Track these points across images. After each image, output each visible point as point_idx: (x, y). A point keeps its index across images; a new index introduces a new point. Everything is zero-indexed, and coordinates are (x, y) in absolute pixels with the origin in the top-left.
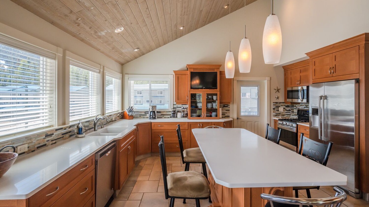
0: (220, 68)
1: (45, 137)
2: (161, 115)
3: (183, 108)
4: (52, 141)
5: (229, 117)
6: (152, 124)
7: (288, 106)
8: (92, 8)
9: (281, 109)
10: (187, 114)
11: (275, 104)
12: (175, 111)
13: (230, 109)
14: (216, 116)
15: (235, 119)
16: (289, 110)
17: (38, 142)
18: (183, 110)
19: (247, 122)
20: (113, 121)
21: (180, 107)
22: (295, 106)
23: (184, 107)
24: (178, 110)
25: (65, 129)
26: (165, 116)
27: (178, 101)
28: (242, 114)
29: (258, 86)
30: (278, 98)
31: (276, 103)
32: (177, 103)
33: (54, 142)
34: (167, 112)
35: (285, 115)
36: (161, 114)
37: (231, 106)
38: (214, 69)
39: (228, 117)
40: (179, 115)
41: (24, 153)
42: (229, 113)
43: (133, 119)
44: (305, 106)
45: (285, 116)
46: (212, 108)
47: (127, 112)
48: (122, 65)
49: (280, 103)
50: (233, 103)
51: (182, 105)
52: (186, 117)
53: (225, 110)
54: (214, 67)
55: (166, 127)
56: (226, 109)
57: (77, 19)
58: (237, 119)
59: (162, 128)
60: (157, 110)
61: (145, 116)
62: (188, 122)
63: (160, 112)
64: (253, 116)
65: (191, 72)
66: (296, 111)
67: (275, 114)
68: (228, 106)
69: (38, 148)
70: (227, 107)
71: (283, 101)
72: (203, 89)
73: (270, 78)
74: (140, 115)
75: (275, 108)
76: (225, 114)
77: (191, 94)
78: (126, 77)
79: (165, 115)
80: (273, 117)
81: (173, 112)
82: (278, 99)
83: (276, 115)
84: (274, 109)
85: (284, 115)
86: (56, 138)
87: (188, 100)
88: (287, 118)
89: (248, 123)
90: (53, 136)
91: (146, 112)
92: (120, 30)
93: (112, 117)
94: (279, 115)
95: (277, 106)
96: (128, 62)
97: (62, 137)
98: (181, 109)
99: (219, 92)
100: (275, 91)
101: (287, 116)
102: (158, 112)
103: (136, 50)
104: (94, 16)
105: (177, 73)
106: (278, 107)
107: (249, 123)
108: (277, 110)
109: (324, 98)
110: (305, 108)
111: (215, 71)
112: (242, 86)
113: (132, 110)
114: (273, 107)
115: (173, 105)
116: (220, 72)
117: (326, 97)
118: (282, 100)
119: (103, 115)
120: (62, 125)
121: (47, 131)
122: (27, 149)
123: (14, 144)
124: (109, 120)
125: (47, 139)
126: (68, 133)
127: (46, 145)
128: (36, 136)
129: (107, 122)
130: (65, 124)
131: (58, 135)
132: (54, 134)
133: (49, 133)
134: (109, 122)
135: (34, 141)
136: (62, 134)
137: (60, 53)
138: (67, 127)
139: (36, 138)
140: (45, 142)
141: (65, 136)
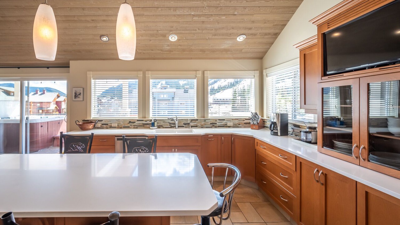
1: (129, 122)
4: (134, 126)
6: (255, 140)
17: (124, 124)
20: (229, 127)
25: (145, 121)
32: (306, 111)
33: (136, 127)
41: (116, 127)
43: (259, 130)
48: (261, 58)
59: (264, 151)
62: (296, 156)
69: (124, 127)
78: (264, 72)
86: (137, 125)
93: (224, 121)
97: (143, 126)
119: (204, 117)
120: (143, 118)
121: (130, 120)
122: (117, 126)
123: (110, 122)
124: (218, 124)
125: (131, 124)
126: (148, 124)
127: (129, 127)
128: (123, 121)
129: (213, 125)
130: (145, 118)
131: (139, 124)
132: (136, 122)
133: (132, 121)
134: (219, 126)
135: (121, 123)
136: (143, 124)
137: (141, 74)
138: (148, 120)
139: (123, 122)
140: (129, 125)
141: (145, 125)
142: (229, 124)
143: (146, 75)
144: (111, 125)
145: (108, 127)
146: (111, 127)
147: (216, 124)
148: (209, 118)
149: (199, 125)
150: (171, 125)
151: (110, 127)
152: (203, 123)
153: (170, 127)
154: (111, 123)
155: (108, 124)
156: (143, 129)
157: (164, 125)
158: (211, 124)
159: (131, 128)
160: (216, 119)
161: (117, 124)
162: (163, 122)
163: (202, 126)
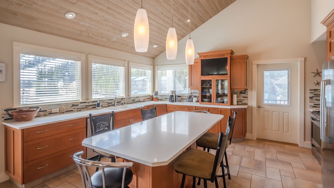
1: (72, 106)
4: (77, 109)
5: (247, 104)
6: (167, 106)
8: (92, 26)
11: (313, 91)
12: (191, 96)
13: (249, 96)
15: (254, 108)
17: (66, 108)
20: (141, 102)
24: (195, 96)
25: (88, 103)
26: (184, 100)
27: (192, 87)
28: (266, 102)
29: (288, 70)
31: (315, 90)
32: (191, 89)
33: (79, 110)
34: (185, 96)
36: (181, 98)
37: (249, 93)
38: (224, 55)
39: (245, 104)
40: (195, 99)
41: (57, 113)
42: (247, 100)
43: (158, 101)
46: (224, 94)
48: (153, 58)
50: (252, 90)
52: (198, 102)
53: (242, 97)
54: (224, 53)
55: (178, 109)
56: (244, 96)
57: (89, 34)
58: (259, 107)
59: (175, 110)
63: (180, 97)
64: (280, 106)
65: (201, 60)
67: (313, 104)
68: (246, 93)
69: (66, 111)
70: (244, 93)
72: (213, 75)
73: (304, 58)
75: (313, 97)
76: (242, 101)
77: (201, 80)
78: (156, 67)
80: (310, 108)
81: (189, 97)
82: (319, 85)
83: (315, 105)
84: (311, 98)
86: (81, 108)
87: (199, 86)
89: (273, 112)
90: (78, 106)
92: (126, 35)
93: (139, 98)
94: (318, 105)
96: (157, 56)
97: (86, 108)
98: (197, 94)
99: (229, 78)
100: (314, 75)
102: (178, 96)
103: (155, 46)
104: (98, 30)
107: (275, 113)
108: (316, 100)
111: (225, 57)
112: (265, 71)
114: (309, 95)
116: (231, 57)
119: (129, 96)
120: (86, 100)
121: (73, 103)
122: (58, 111)
123: (50, 107)
124: (136, 100)
125: (74, 107)
126: (91, 105)
127: (72, 111)
128: (65, 104)
129: (134, 102)
130: (88, 100)
131: (83, 106)
132: (79, 105)
133: (75, 104)
134: (136, 102)
135: (63, 107)
136: (86, 106)
137: (83, 57)
138: (90, 102)
139: (65, 106)
140: (72, 109)
141: (88, 107)
142: (141, 100)
143: (89, 59)
144: (51, 111)
145: (47, 113)
146: (51, 113)
147: (135, 100)
148: (132, 96)
149: (126, 102)
150: (108, 104)
151: (49, 114)
152: (128, 101)
153: (108, 106)
154: (52, 109)
155: (46, 111)
156: (86, 111)
157: (104, 105)
158: (132, 100)
159: (74, 111)
160: (135, 97)
161: (58, 109)
162: (103, 102)
163: (128, 103)
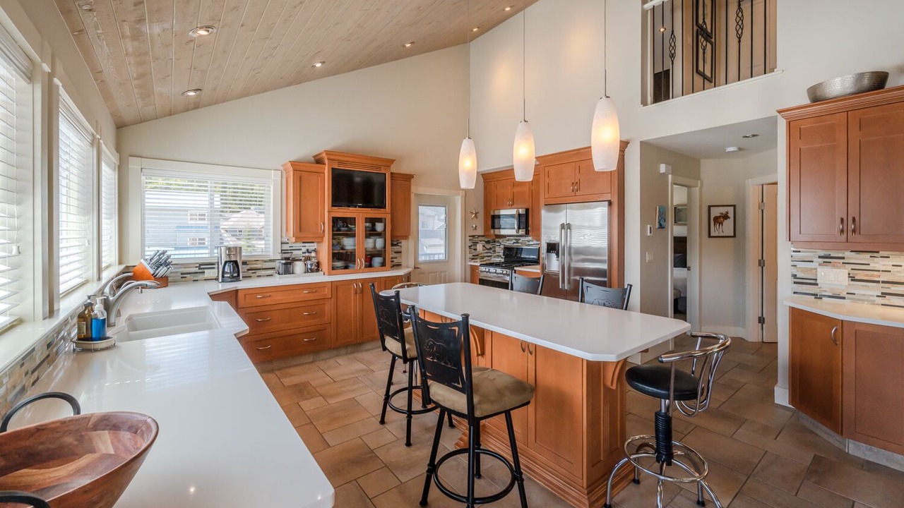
0: (392, 166)
2: (248, 270)
3: (308, 250)
5: (401, 265)
6: (239, 294)
7: (488, 242)
9: (480, 247)
10: (318, 264)
11: (472, 238)
12: (287, 259)
13: (403, 249)
14: (383, 264)
16: (490, 249)
17: (12, 379)
18: (307, 254)
19: (429, 273)
21: (300, 250)
22: (498, 242)
23: (310, 249)
24: (295, 257)
26: (259, 273)
27: (301, 235)
28: (422, 258)
29: (445, 207)
30: (475, 228)
31: (474, 236)
32: (298, 239)
33: (36, 374)
34: (265, 261)
35: (485, 257)
36: (248, 267)
38: (379, 167)
39: (399, 265)
40: (299, 267)
42: (401, 257)
43: (167, 286)
44: (514, 241)
45: (485, 259)
46: (375, 247)
47: (148, 267)
48: (120, 126)
49: (479, 236)
51: (303, 243)
52: (317, 270)
53: (393, 251)
54: (380, 163)
55: (278, 298)
56: (396, 250)
58: (415, 268)
59: (268, 301)
60: (243, 259)
61: (200, 277)
62: (332, 282)
63: (248, 263)
65: (332, 169)
66: (500, 251)
67: (472, 255)
68: (400, 244)
70: (397, 245)
71: (483, 234)
72: (357, 208)
73: (464, 192)
74: (182, 274)
75: (471, 246)
76: (395, 260)
77: (333, 218)
78: (134, 164)
79: (260, 269)
80: (470, 261)
81: (284, 262)
82: (476, 230)
83: (473, 257)
85: (483, 258)
86: (39, 361)
87: (324, 231)
88: (488, 262)
89: (430, 275)
91: (203, 266)
94: (476, 257)
95: (474, 241)
97: (47, 357)
98: (300, 252)
99: (390, 215)
100: (472, 216)
101: (487, 258)
102: (244, 263)
103: (192, 94)
105: (298, 168)
106: (476, 243)
107: (432, 274)
108: (474, 250)
109: (566, 227)
110: (515, 244)
111: (383, 171)
112: (420, 205)
113: (167, 259)
114: (468, 243)
115: (282, 243)
116: (392, 173)
117: (569, 226)
118: (480, 232)
127: (24, 388)
131: (42, 349)
136: (48, 347)
140: (23, 377)
141: (51, 351)
